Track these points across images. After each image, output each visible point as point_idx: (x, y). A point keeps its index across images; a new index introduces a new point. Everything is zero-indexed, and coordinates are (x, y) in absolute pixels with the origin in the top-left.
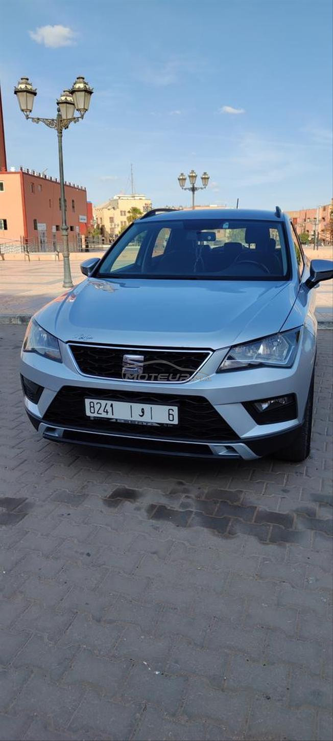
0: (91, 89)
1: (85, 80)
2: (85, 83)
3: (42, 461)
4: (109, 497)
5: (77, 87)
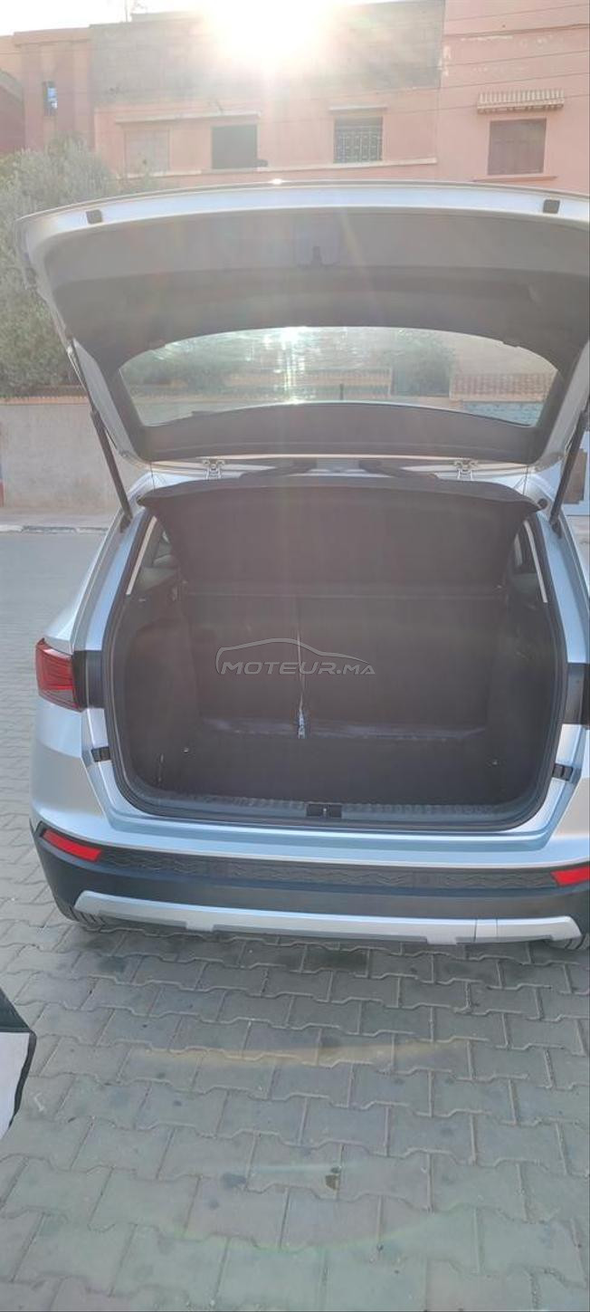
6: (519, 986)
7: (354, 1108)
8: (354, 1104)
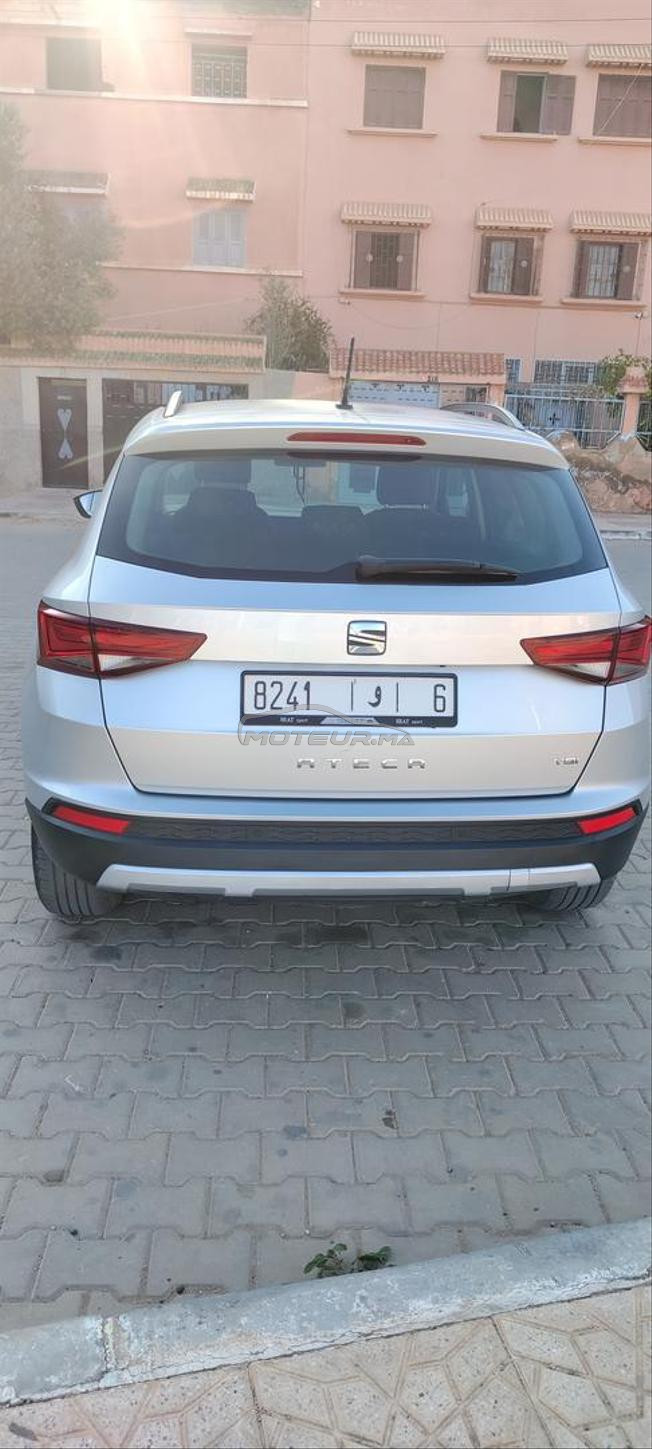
6: (517, 945)
7: (392, 1062)
8: (391, 1057)
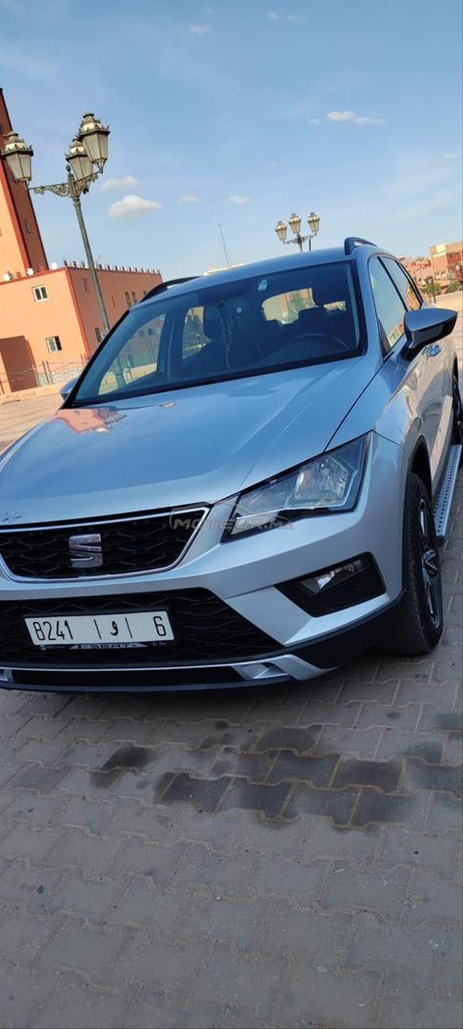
0: (105, 127)
1: (96, 118)
2: (95, 121)
3: (18, 713)
4: (102, 769)
5: (85, 129)
